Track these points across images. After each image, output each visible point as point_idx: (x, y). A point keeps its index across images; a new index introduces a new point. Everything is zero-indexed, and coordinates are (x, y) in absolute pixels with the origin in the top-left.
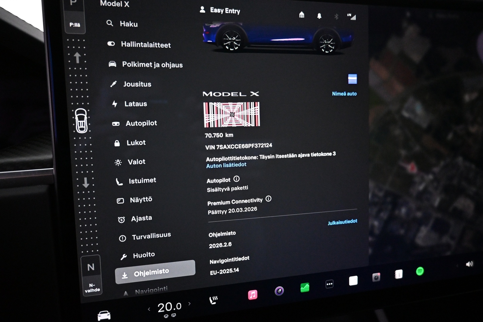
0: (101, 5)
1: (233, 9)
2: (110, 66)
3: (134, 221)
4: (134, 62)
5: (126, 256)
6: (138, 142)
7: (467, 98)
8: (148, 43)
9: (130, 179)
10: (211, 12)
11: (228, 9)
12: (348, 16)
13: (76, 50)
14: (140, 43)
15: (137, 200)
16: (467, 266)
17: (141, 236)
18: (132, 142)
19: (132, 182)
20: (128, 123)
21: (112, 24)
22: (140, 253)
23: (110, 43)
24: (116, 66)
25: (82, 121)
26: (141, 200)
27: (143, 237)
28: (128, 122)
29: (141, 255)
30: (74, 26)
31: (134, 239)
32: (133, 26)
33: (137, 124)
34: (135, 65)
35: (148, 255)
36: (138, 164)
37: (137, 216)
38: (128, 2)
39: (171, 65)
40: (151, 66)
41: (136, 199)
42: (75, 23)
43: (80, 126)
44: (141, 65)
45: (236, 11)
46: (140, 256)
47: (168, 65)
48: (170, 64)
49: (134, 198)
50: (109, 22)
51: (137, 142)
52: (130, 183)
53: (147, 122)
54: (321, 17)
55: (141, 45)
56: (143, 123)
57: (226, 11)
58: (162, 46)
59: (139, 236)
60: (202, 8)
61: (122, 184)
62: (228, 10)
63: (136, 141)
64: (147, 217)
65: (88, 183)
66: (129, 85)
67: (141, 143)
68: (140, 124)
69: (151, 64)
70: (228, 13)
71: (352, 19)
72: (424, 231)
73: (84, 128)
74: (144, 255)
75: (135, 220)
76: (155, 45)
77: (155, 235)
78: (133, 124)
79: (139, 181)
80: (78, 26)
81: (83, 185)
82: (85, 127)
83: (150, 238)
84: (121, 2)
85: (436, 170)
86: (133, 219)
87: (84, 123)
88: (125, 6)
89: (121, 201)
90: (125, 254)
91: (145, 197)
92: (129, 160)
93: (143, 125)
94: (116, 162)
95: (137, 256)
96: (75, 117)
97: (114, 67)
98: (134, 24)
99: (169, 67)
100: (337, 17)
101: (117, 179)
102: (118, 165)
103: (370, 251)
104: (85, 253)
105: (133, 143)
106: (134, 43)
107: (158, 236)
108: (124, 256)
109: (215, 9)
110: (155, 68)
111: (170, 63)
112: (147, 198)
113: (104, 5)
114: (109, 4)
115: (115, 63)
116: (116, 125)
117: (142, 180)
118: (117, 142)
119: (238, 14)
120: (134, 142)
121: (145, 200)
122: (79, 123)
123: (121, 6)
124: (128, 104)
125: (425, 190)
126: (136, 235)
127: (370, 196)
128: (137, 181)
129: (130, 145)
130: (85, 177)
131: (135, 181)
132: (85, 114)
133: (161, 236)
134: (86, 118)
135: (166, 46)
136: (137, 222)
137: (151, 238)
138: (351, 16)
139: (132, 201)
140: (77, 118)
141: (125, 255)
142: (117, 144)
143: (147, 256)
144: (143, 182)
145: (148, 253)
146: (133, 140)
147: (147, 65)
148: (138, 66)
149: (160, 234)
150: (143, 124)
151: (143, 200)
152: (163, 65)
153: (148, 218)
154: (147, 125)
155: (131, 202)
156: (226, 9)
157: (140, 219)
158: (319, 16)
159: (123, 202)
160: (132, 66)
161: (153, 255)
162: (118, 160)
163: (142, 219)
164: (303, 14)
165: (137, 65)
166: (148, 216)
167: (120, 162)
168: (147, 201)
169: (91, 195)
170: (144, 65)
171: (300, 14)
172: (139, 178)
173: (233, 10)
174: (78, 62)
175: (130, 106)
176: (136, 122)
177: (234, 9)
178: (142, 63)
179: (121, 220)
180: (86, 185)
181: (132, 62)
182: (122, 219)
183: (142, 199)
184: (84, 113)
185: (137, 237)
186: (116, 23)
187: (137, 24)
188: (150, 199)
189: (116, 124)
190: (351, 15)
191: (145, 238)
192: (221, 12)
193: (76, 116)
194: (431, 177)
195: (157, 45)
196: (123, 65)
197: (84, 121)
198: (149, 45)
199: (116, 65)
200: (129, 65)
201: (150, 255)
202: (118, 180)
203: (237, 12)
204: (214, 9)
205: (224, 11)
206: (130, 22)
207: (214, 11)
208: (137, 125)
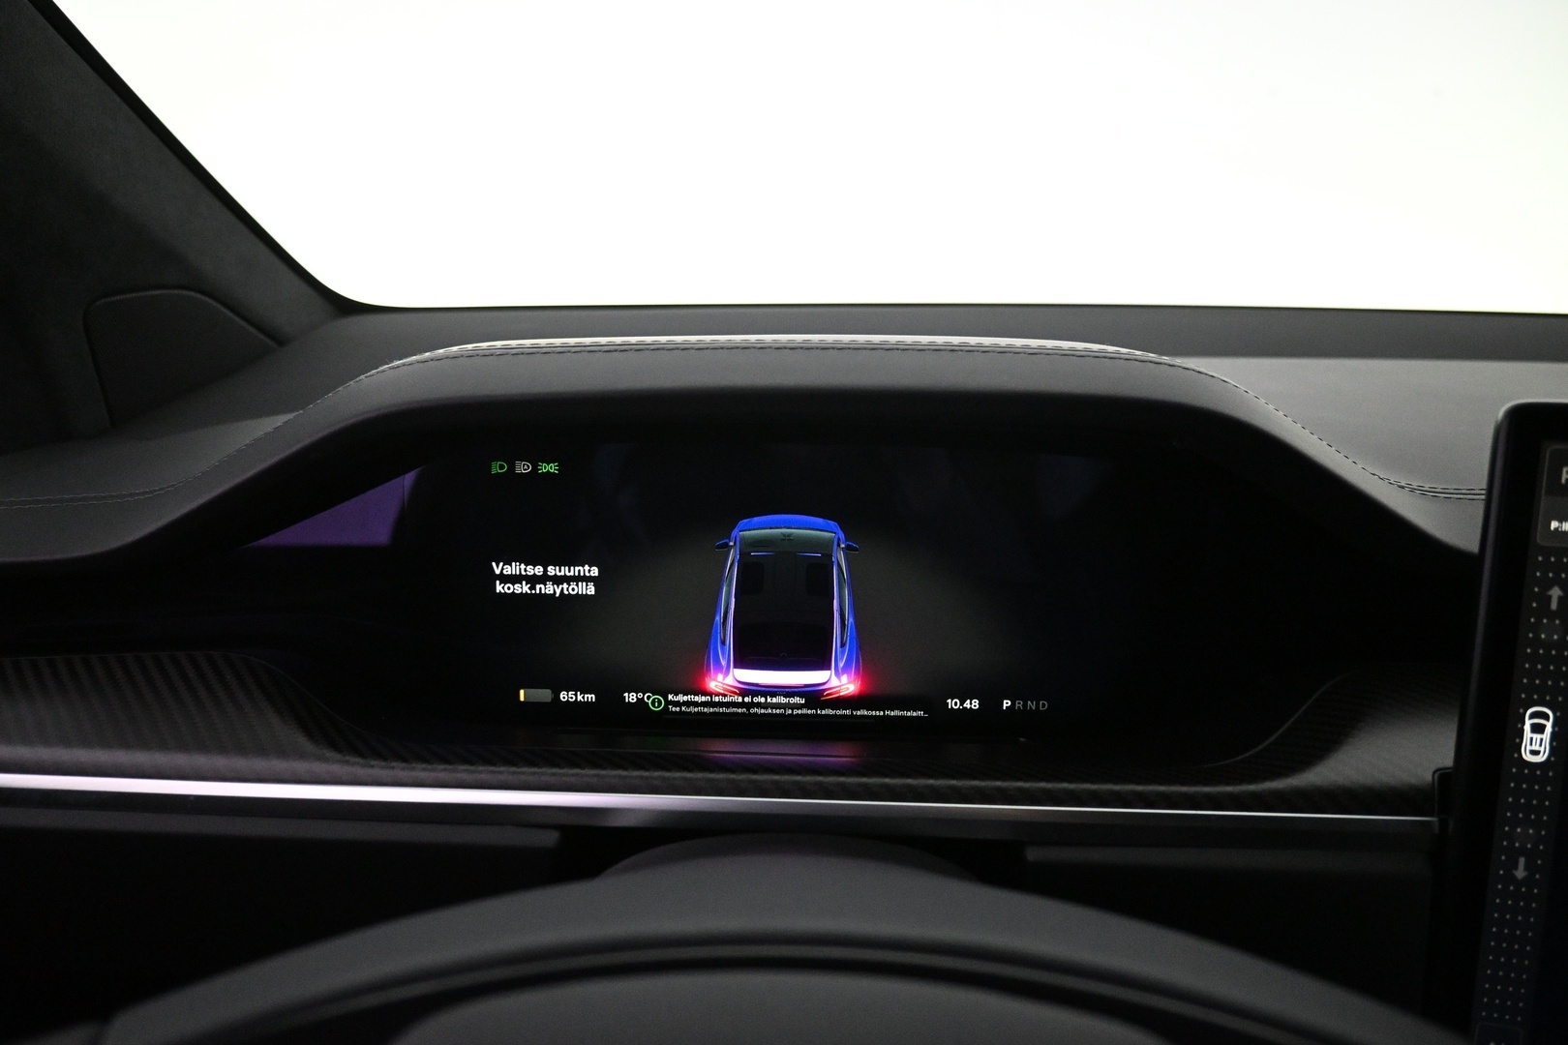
13: (1556, 582)
25: (1539, 736)
30: (1560, 529)
43: (1531, 744)
65: (1525, 871)
73: (1539, 752)
81: (1514, 872)
82: (1542, 749)
87: (1542, 740)
96: (1524, 723)
104: (1489, 1016)
122: (1532, 739)
130: (1523, 857)
132: (1548, 721)
134: (1549, 729)
140: (1527, 727)
169: (1529, 898)
174: (1554, 606)
184: (1546, 717)
193: (1528, 723)
197: (1544, 736)
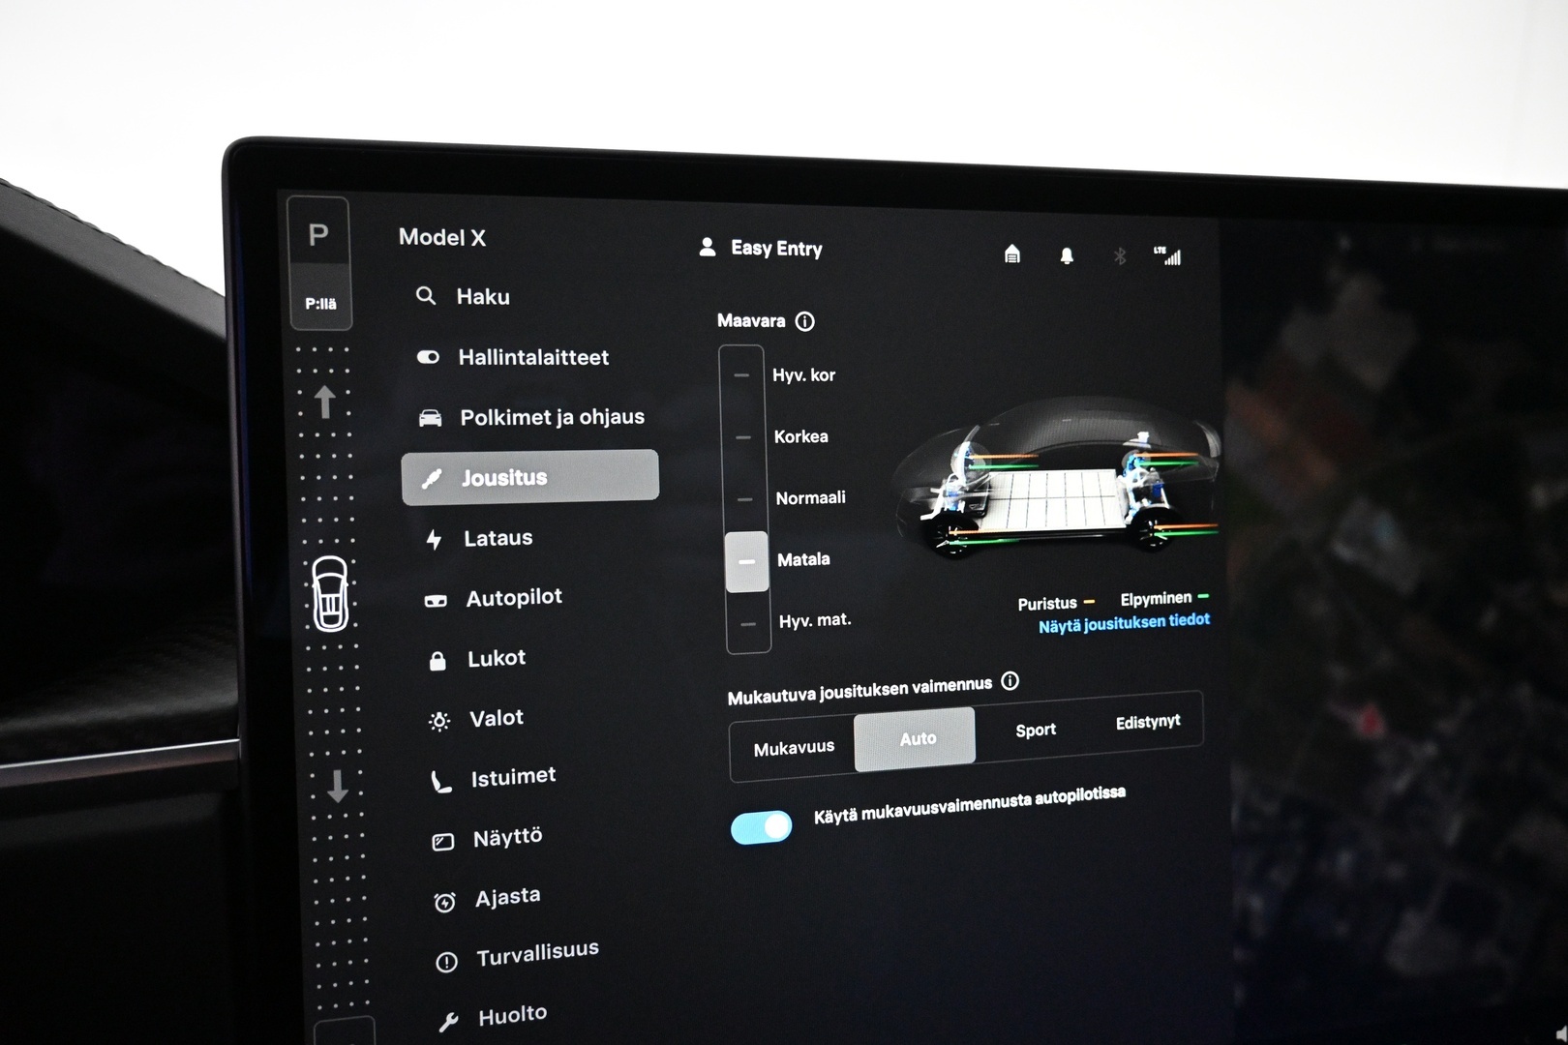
0: (402, 243)
1: (801, 244)
2: (421, 425)
3: (483, 905)
4: (496, 411)
5: (457, 1018)
6: (502, 655)
7: (1540, 496)
8: (540, 351)
9: (474, 774)
10: (735, 252)
11: (785, 242)
12: (1156, 252)
13: (323, 380)
14: (516, 353)
15: (496, 839)
16: (1561, 1041)
17: (506, 955)
18: (483, 657)
19: (480, 781)
20: (473, 599)
21: (432, 298)
22: (499, 1010)
23: (423, 357)
24: (440, 425)
25: (333, 596)
26: (507, 838)
27: (510, 958)
28: (474, 593)
29: (505, 1014)
30: (318, 308)
31: (484, 964)
32: (495, 303)
33: (502, 600)
34: (499, 419)
35: (527, 1014)
36: (500, 724)
37: (494, 891)
38: (483, 232)
39: (610, 417)
40: (548, 423)
41: (492, 836)
42: (322, 300)
43: (325, 610)
44: (518, 418)
45: (809, 247)
46: (501, 1018)
47: (598, 418)
48: (607, 415)
49: (486, 833)
50: (424, 294)
51: (498, 656)
52: (475, 785)
53: (533, 595)
54: (1072, 260)
55: (518, 358)
56: (520, 596)
57: (780, 248)
58: (583, 359)
59: (499, 955)
60: (707, 242)
61: (448, 790)
62: (787, 246)
63: (496, 652)
64: (524, 892)
65: (343, 788)
66: (478, 480)
67: (511, 659)
68: (510, 599)
69: (547, 414)
70: (785, 254)
71: (1169, 262)
72: (1413, 927)
73: (337, 617)
74: (514, 1017)
75: (488, 904)
76: (561, 358)
77: (549, 950)
78: (488, 601)
79: (504, 780)
80: (331, 308)
81: (330, 793)
82: (340, 613)
83: (532, 959)
84: (462, 231)
85: (1446, 726)
86: (482, 898)
87: (337, 599)
88: (474, 244)
89: (446, 842)
90: (452, 1014)
91: (521, 830)
92: (472, 714)
93: (520, 602)
94: (433, 719)
95: (491, 1017)
96: (311, 582)
97: (436, 426)
98: (500, 295)
99: (602, 422)
100: (1121, 257)
101: (434, 773)
102: (440, 730)
103: (1239, 994)
104: (329, 1012)
105: (486, 661)
106: (498, 353)
107: (558, 953)
108: (451, 1020)
109: (745, 245)
110: (559, 427)
111: (607, 410)
112: (525, 832)
113: (409, 242)
114: (426, 239)
115: (439, 415)
116: (436, 604)
117: (514, 775)
118: (437, 657)
119: (817, 258)
120: (490, 656)
121: (521, 837)
122: (324, 600)
123: (463, 244)
124: (473, 539)
125: (1414, 793)
126: (488, 952)
127: (1235, 815)
128: (497, 780)
129: (478, 665)
130: (337, 769)
131: (490, 779)
132: (342, 573)
133: (569, 952)
134: (344, 585)
135: (594, 359)
136: (494, 907)
137: (538, 959)
138: (1164, 252)
139: (479, 841)
140: (316, 585)
141: (453, 1017)
142: (438, 664)
143: (524, 1019)
144: (514, 783)
145: (526, 1008)
146: (488, 651)
147: (534, 419)
148: (509, 423)
149: (565, 948)
150: (520, 600)
151: (514, 837)
152: (586, 418)
153: (528, 896)
154: (533, 602)
155: (476, 845)
156: (780, 243)
157: (504, 899)
158: (1067, 256)
159: (450, 846)
160: (491, 423)
161: (541, 1013)
162: (439, 715)
163: (510, 898)
164: (1018, 252)
165: (505, 419)
166: (529, 890)
167: (446, 719)
168: (526, 841)
169: (354, 825)
170: (525, 418)
171: (1007, 252)
172: (503, 770)
173: (802, 246)
174: (326, 414)
175: (480, 545)
176: (499, 595)
177: (805, 244)
178: (519, 415)
179: (445, 902)
180: (338, 794)
181: (490, 411)
182: (448, 900)
183: (511, 834)
184: (338, 568)
185: (492, 956)
186: (445, 295)
187: (507, 295)
188: (536, 836)
189: (436, 601)
190: (1167, 250)
191: (517, 960)
192: (763, 253)
193: (316, 579)
194: (1430, 749)
195: (568, 359)
196: (464, 419)
197: (340, 595)
198: (543, 358)
199: (440, 420)
200: (481, 419)
201: (533, 1014)
202: (437, 777)
203: (812, 251)
204: (742, 245)
205: (774, 250)
206: (488, 290)
207: (741, 249)
208: (500, 604)
